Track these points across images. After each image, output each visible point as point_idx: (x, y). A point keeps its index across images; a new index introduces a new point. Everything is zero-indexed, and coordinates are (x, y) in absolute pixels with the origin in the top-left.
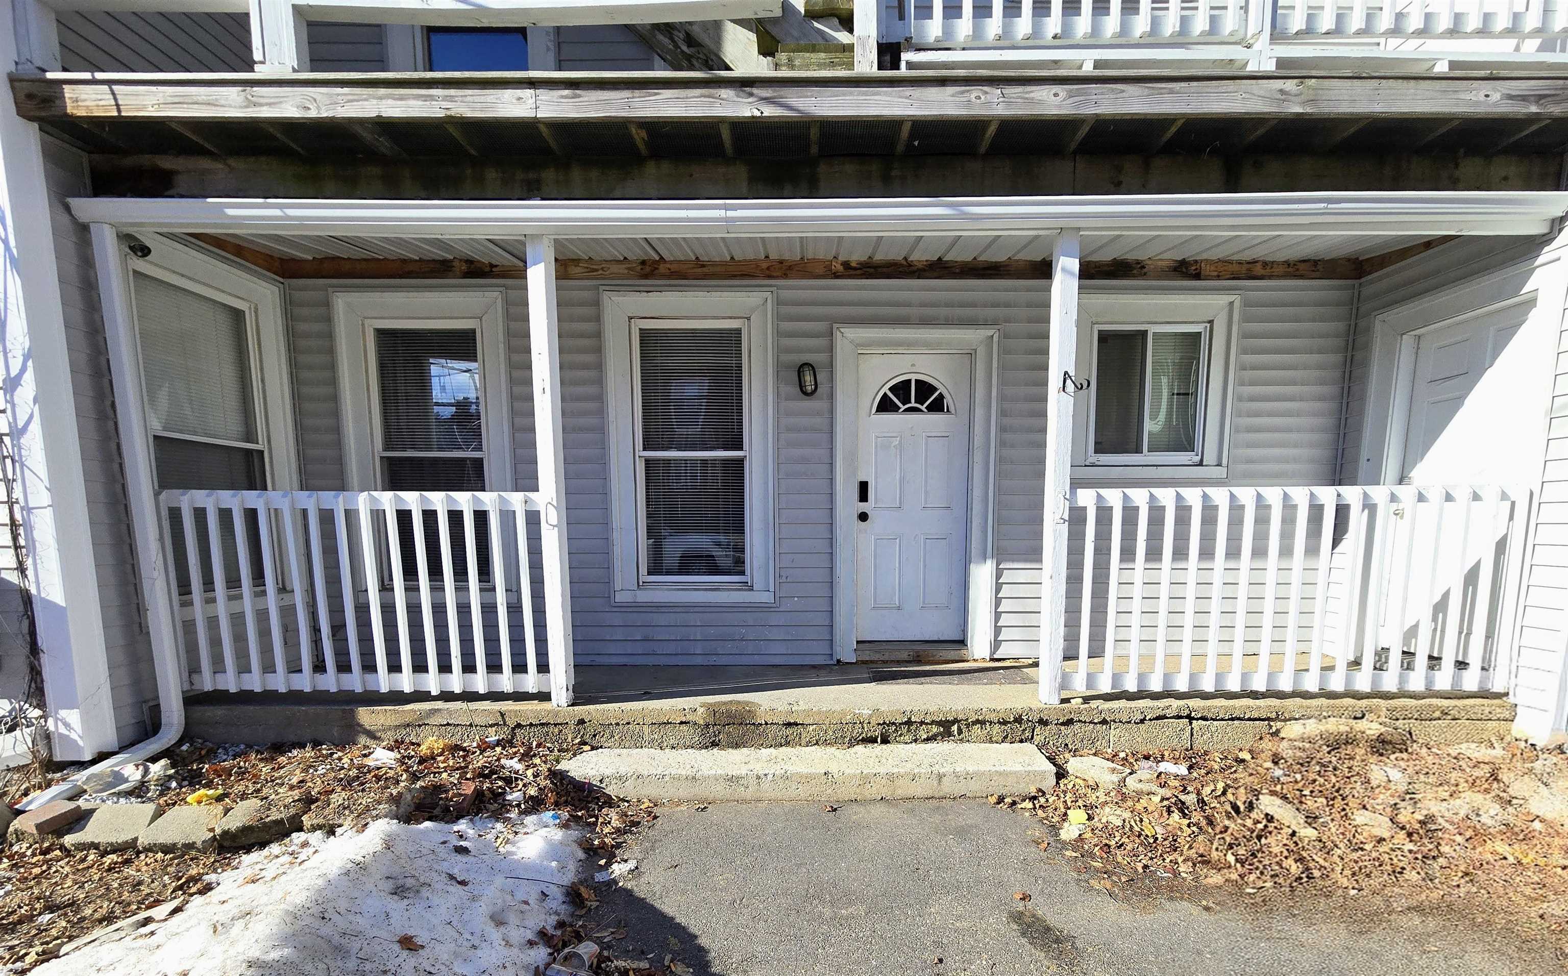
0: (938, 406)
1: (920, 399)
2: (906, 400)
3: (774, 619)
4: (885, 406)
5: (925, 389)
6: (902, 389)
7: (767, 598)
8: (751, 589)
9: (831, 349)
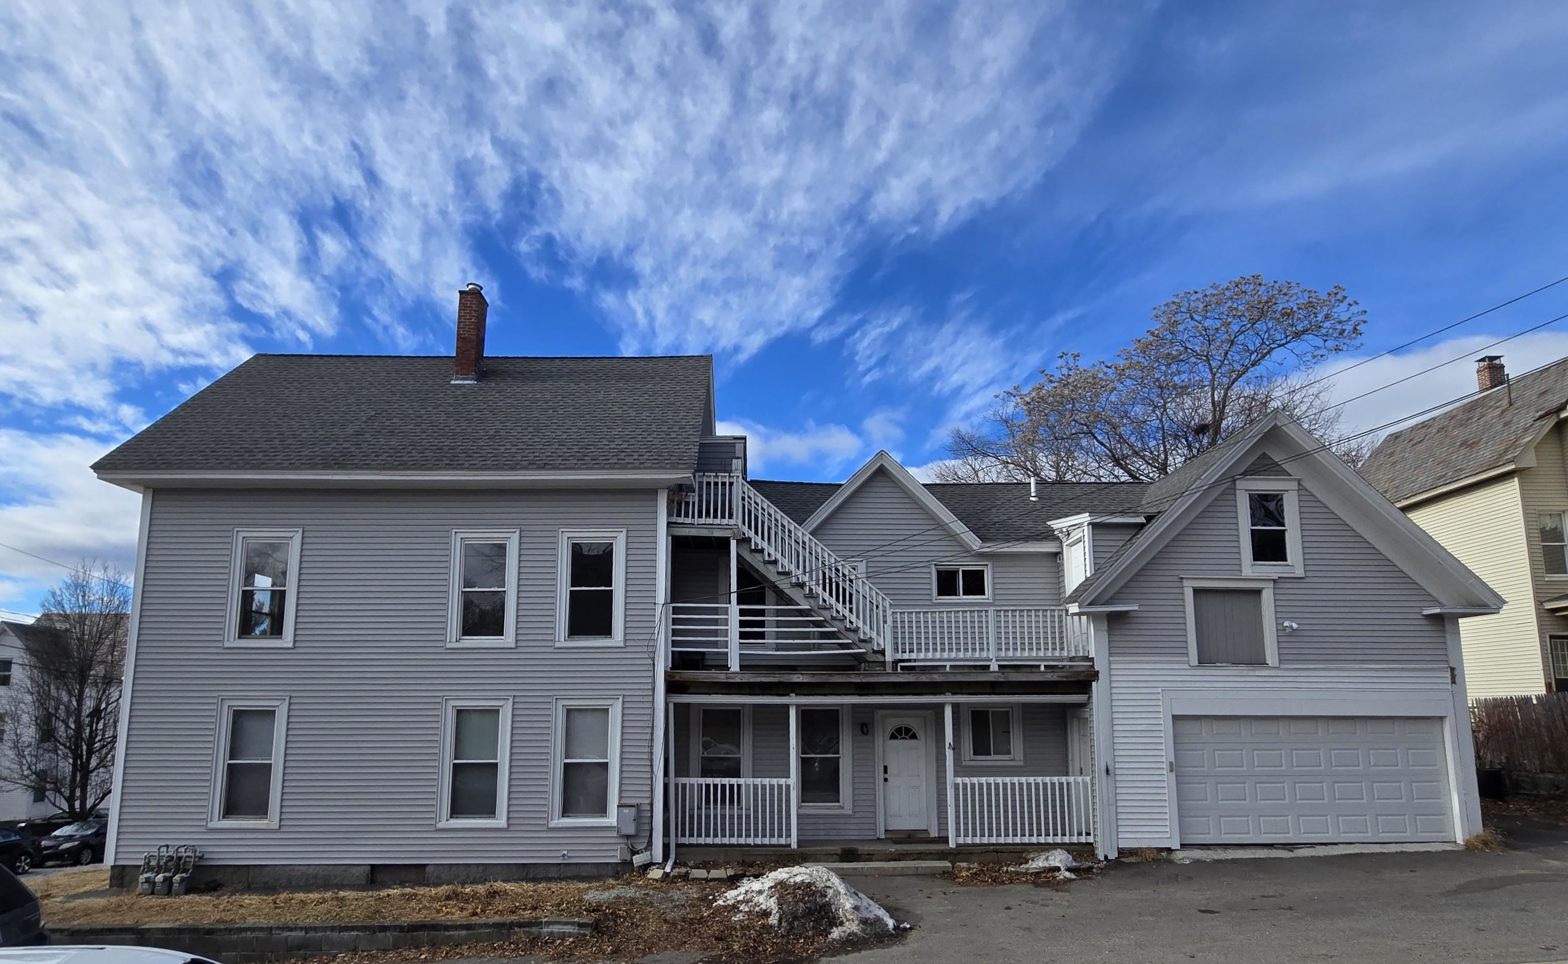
0: (914, 737)
1: (906, 734)
2: (901, 734)
3: (852, 821)
4: (893, 737)
5: (908, 730)
6: (899, 730)
7: (850, 812)
8: (843, 808)
9: (873, 718)
